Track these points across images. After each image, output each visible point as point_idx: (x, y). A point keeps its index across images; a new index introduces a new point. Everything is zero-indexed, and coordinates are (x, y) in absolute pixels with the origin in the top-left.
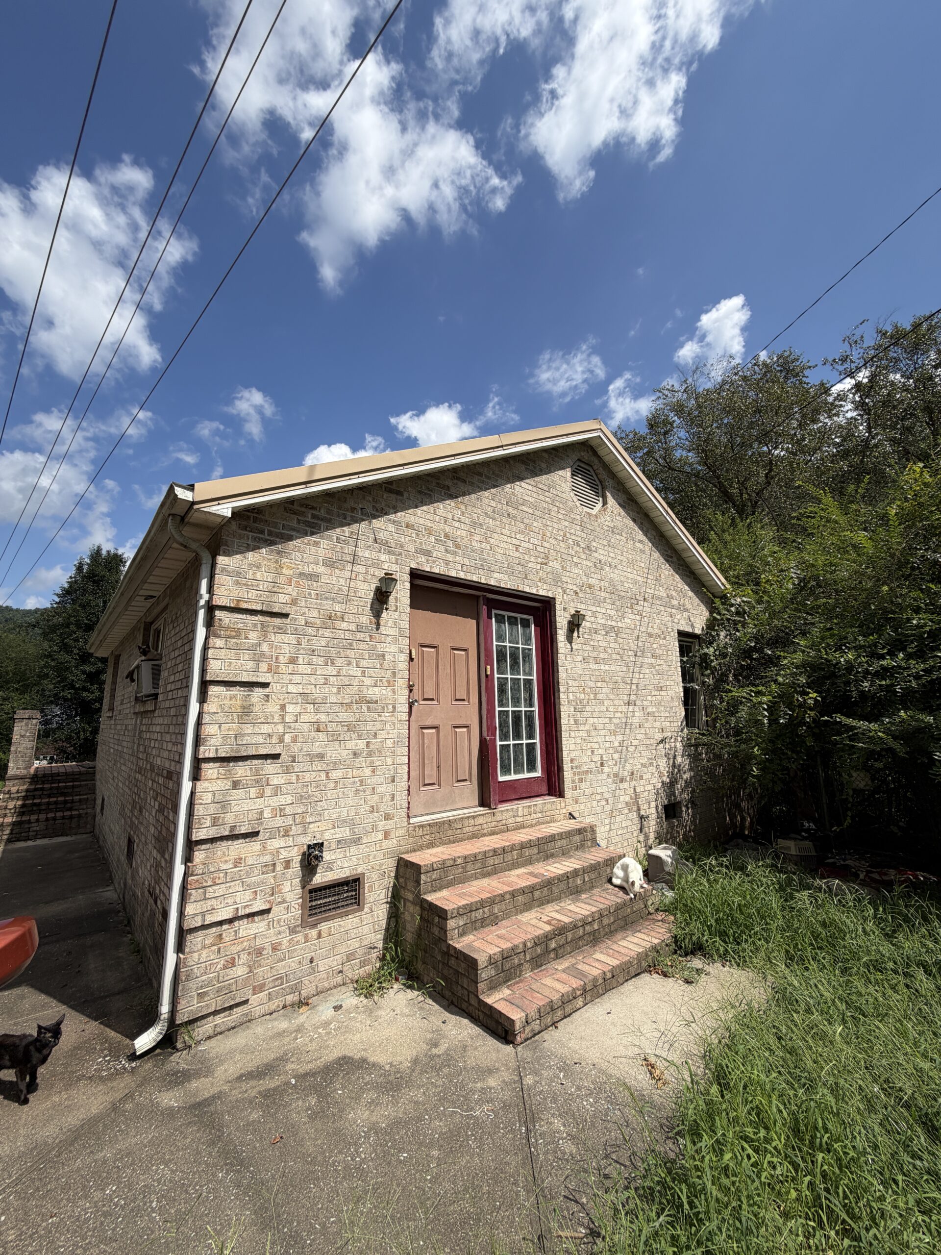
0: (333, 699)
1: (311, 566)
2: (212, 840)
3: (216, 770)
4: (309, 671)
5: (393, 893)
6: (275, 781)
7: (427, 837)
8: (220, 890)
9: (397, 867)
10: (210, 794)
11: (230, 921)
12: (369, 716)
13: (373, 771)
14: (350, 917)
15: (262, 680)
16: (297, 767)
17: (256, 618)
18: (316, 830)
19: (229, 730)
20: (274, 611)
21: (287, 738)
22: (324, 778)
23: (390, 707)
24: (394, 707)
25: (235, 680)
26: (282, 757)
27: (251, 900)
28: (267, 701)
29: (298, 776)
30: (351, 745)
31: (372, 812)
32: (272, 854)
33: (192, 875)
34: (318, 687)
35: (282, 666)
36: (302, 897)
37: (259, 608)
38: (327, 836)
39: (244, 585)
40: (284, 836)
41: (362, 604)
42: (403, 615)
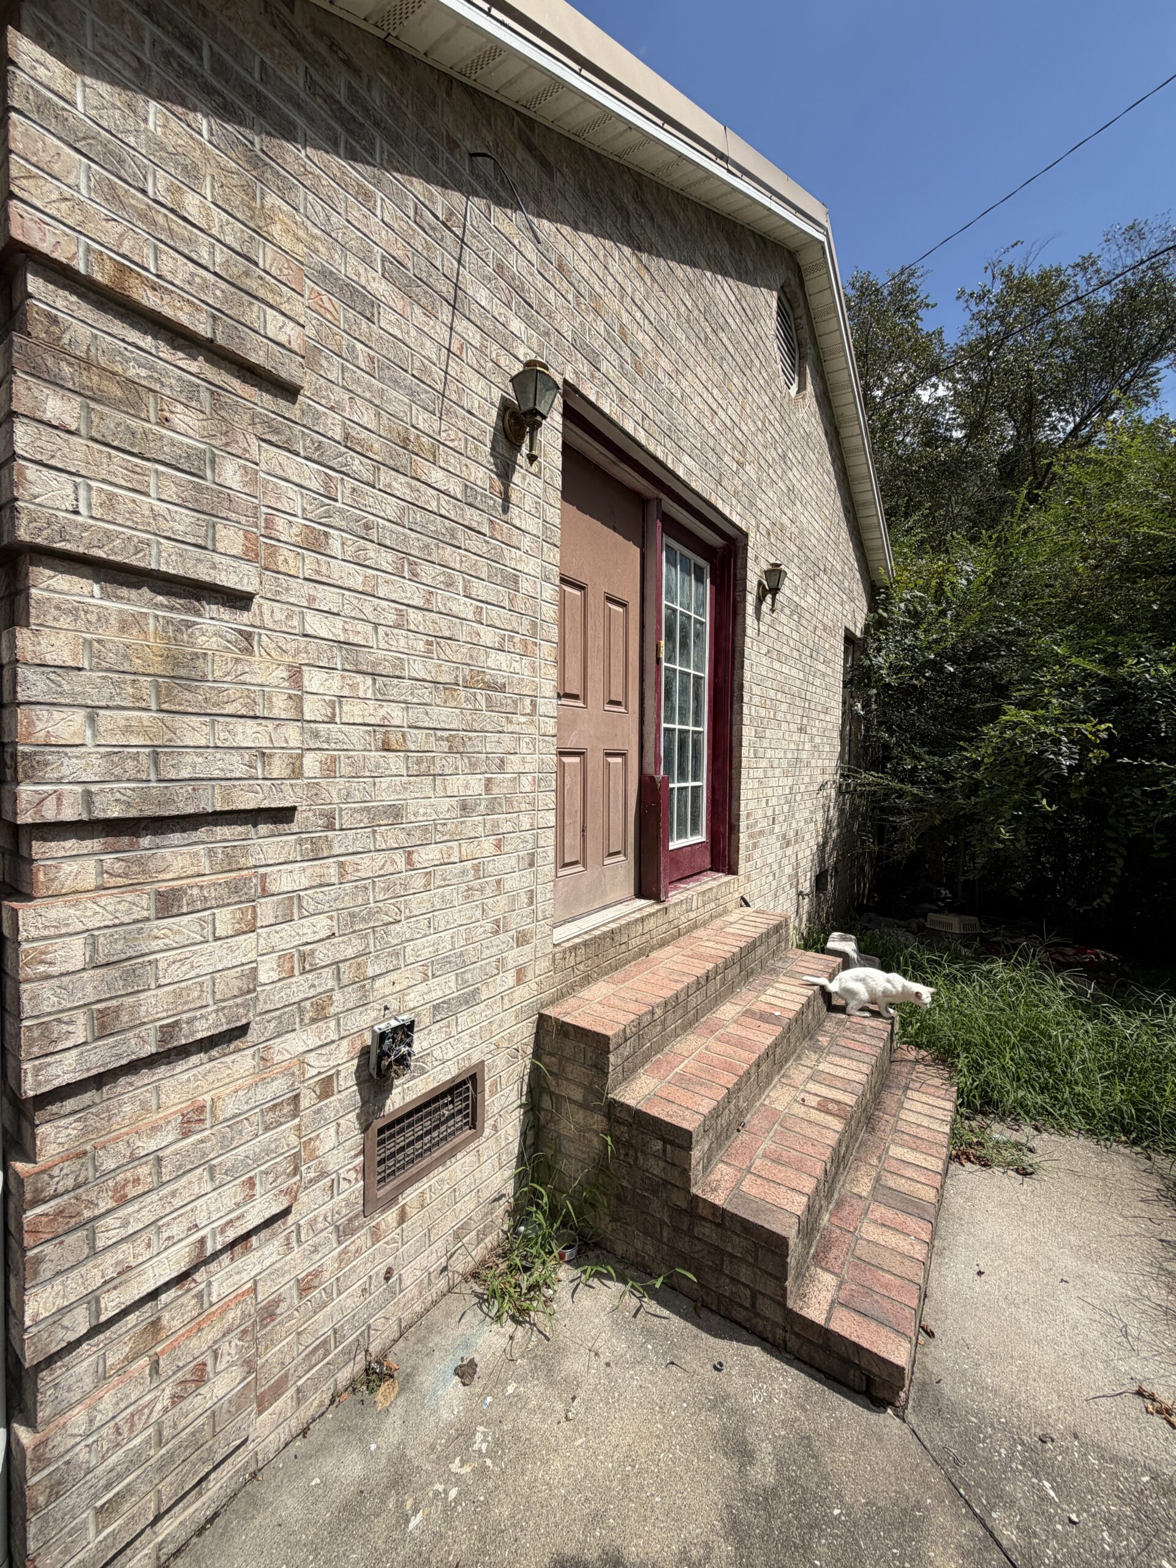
0: (417, 668)
3: (91, 863)
5: (529, 1085)
6: (285, 880)
7: (581, 967)
8: (139, 1214)
9: (537, 1033)
10: (78, 943)
11: (183, 1277)
12: (490, 719)
13: (498, 846)
14: (459, 1156)
15: (227, 580)
16: (340, 842)
17: (194, 367)
18: (387, 991)
19: (127, 729)
20: (253, 358)
21: (311, 764)
22: (402, 865)
23: (527, 701)
24: (533, 704)
25: (135, 561)
26: (298, 816)
27: (238, 1205)
28: (249, 651)
29: (341, 865)
30: (456, 784)
31: (497, 932)
32: (288, 1072)
33: (36, 1202)
34: (381, 630)
35: (285, 552)
36: (363, 1152)
37: (202, 327)
38: (413, 999)
40: (314, 1020)
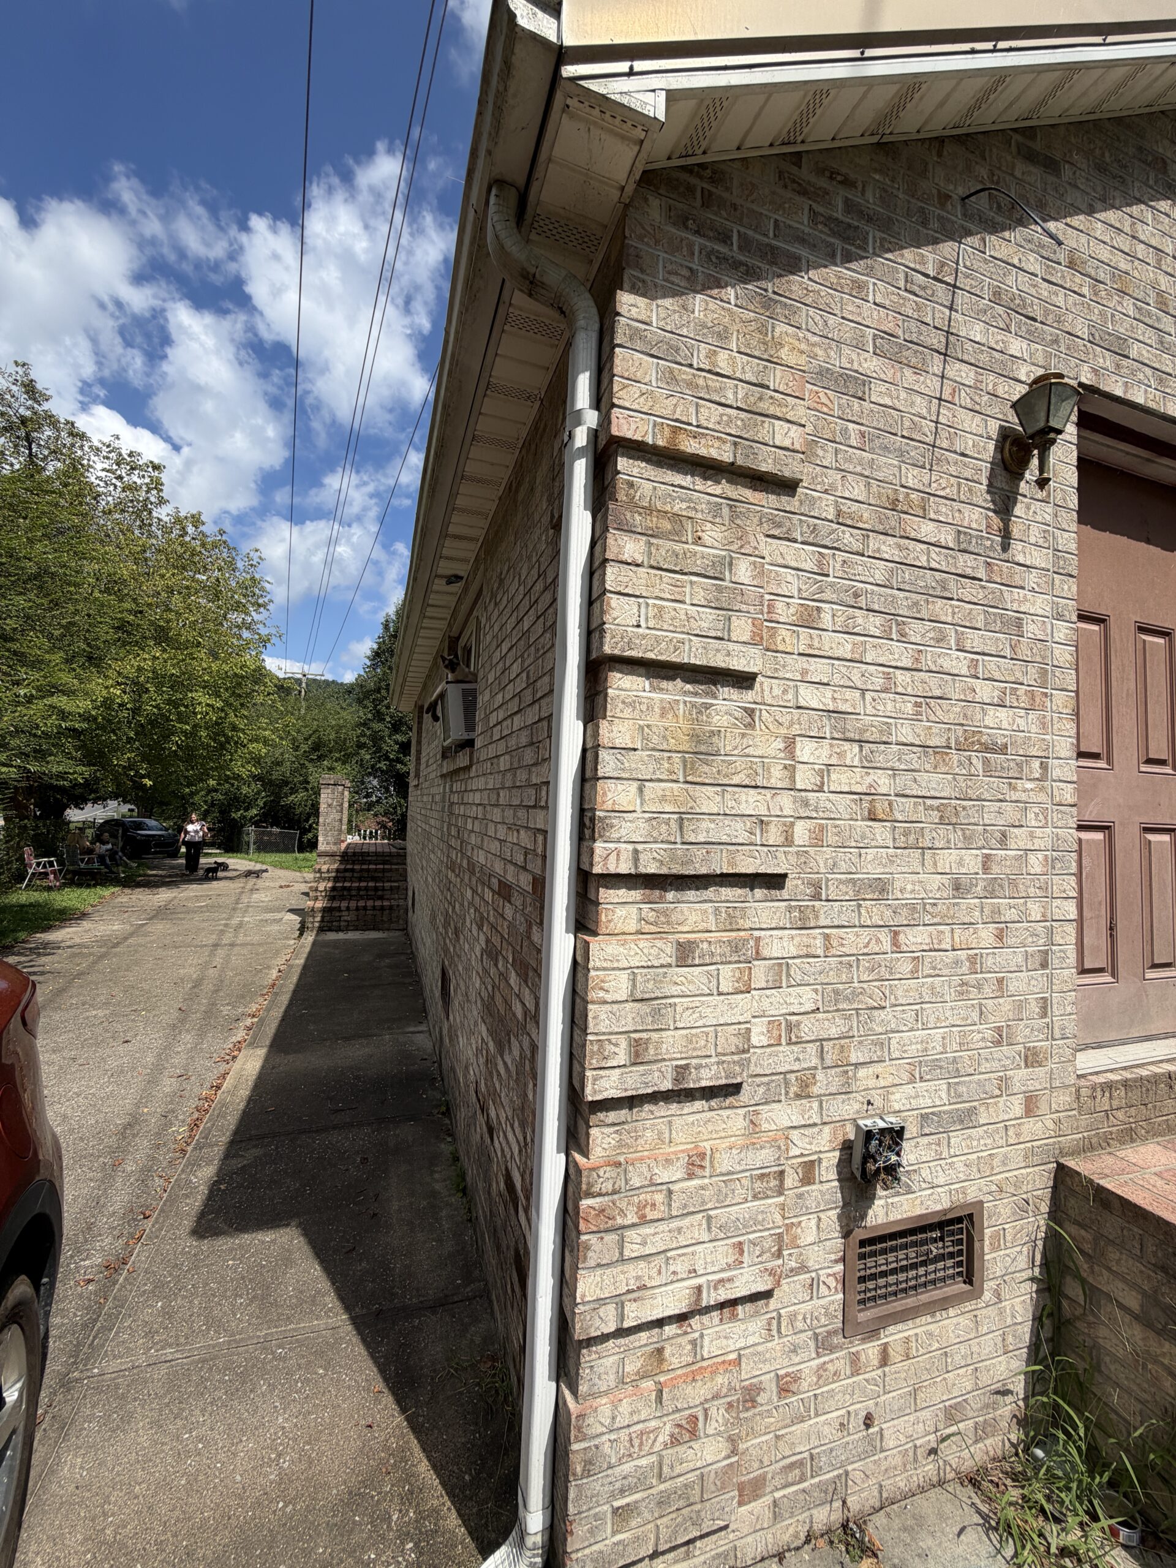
0: (905, 732)
1: (846, 350)
2: (632, 1102)
3: (633, 909)
4: (846, 651)
5: (1044, 1255)
6: (779, 945)
7: (1120, 1114)
8: (656, 1237)
9: (1055, 1188)
10: (624, 976)
11: (681, 1318)
12: (988, 785)
13: (1000, 937)
14: (952, 1312)
15: (738, 664)
16: (827, 913)
17: (717, 489)
18: (872, 1083)
19: (663, 799)
20: (764, 468)
21: (801, 832)
22: (887, 946)
23: (1036, 764)
24: (1044, 767)
25: (674, 658)
26: (788, 883)
27: (729, 1267)
28: (751, 726)
29: (827, 937)
30: (948, 859)
31: (998, 1043)
32: (773, 1143)
33: (589, 1195)
34: (868, 695)
35: (783, 632)
36: (843, 1260)
37: (725, 455)
38: (899, 1099)
39: (690, 384)
40: (798, 1096)
41: (968, 474)
42: (1062, 513)
